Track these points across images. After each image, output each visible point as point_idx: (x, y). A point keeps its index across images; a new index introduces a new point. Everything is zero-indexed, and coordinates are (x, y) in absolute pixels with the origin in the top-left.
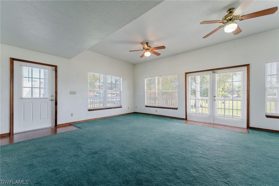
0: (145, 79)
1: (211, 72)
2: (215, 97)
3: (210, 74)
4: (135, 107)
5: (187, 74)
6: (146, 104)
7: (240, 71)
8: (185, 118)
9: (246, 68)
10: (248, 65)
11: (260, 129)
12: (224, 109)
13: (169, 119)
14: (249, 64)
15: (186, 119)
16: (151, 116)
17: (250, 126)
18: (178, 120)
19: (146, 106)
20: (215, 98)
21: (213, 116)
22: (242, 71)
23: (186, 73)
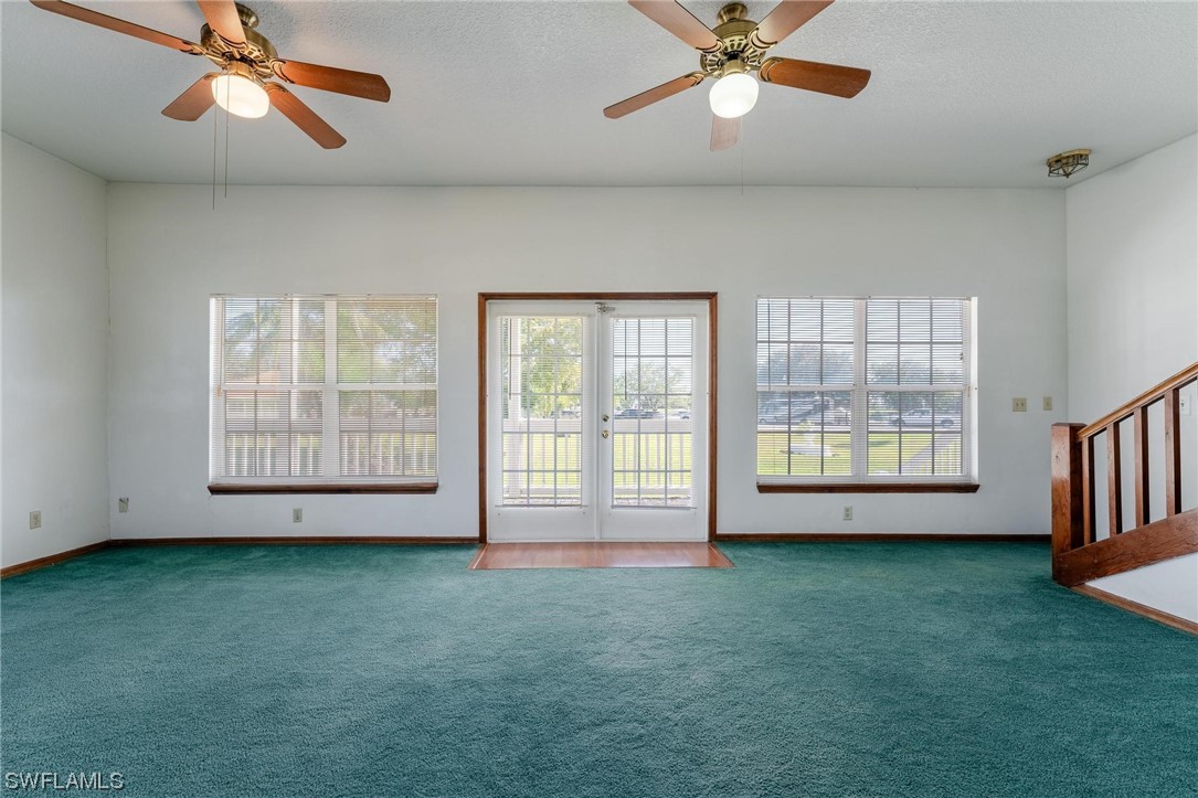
0: (213, 301)
1: (592, 306)
2: (605, 420)
3: (589, 316)
4: (116, 505)
5: (488, 302)
6: (214, 474)
7: (689, 315)
8: (477, 535)
9: (706, 304)
10: (711, 297)
11: (745, 536)
12: (639, 471)
13: (386, 558)
14: (716, 293)
15: (482, 539)
16: (256, 554)
17: (719, 531)
18: (442, 555)
19: (215, 490)
20: (608, 426)
21: (598, 507)
22: (695, 315)
23: (485, 297)
